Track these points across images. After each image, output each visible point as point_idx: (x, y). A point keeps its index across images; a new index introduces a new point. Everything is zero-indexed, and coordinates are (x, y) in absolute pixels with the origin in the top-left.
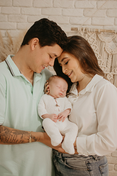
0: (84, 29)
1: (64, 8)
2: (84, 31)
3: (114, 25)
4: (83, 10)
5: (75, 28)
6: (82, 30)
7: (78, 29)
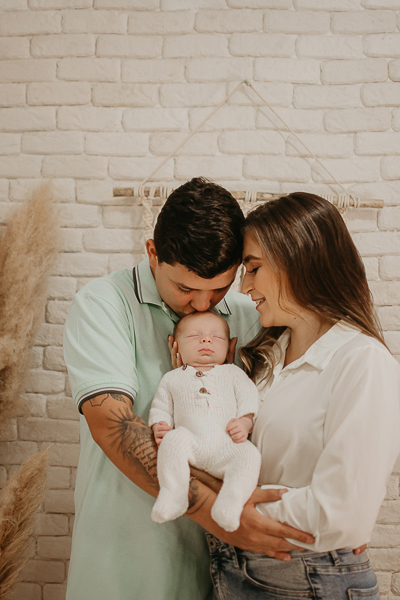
0: (152, 193)
1: (89, 131)
2: (151, 197)
3: (243, 178)
4: (147, 136)
5: (126, 190)
6: (147, 193)
7: (136, 193)
